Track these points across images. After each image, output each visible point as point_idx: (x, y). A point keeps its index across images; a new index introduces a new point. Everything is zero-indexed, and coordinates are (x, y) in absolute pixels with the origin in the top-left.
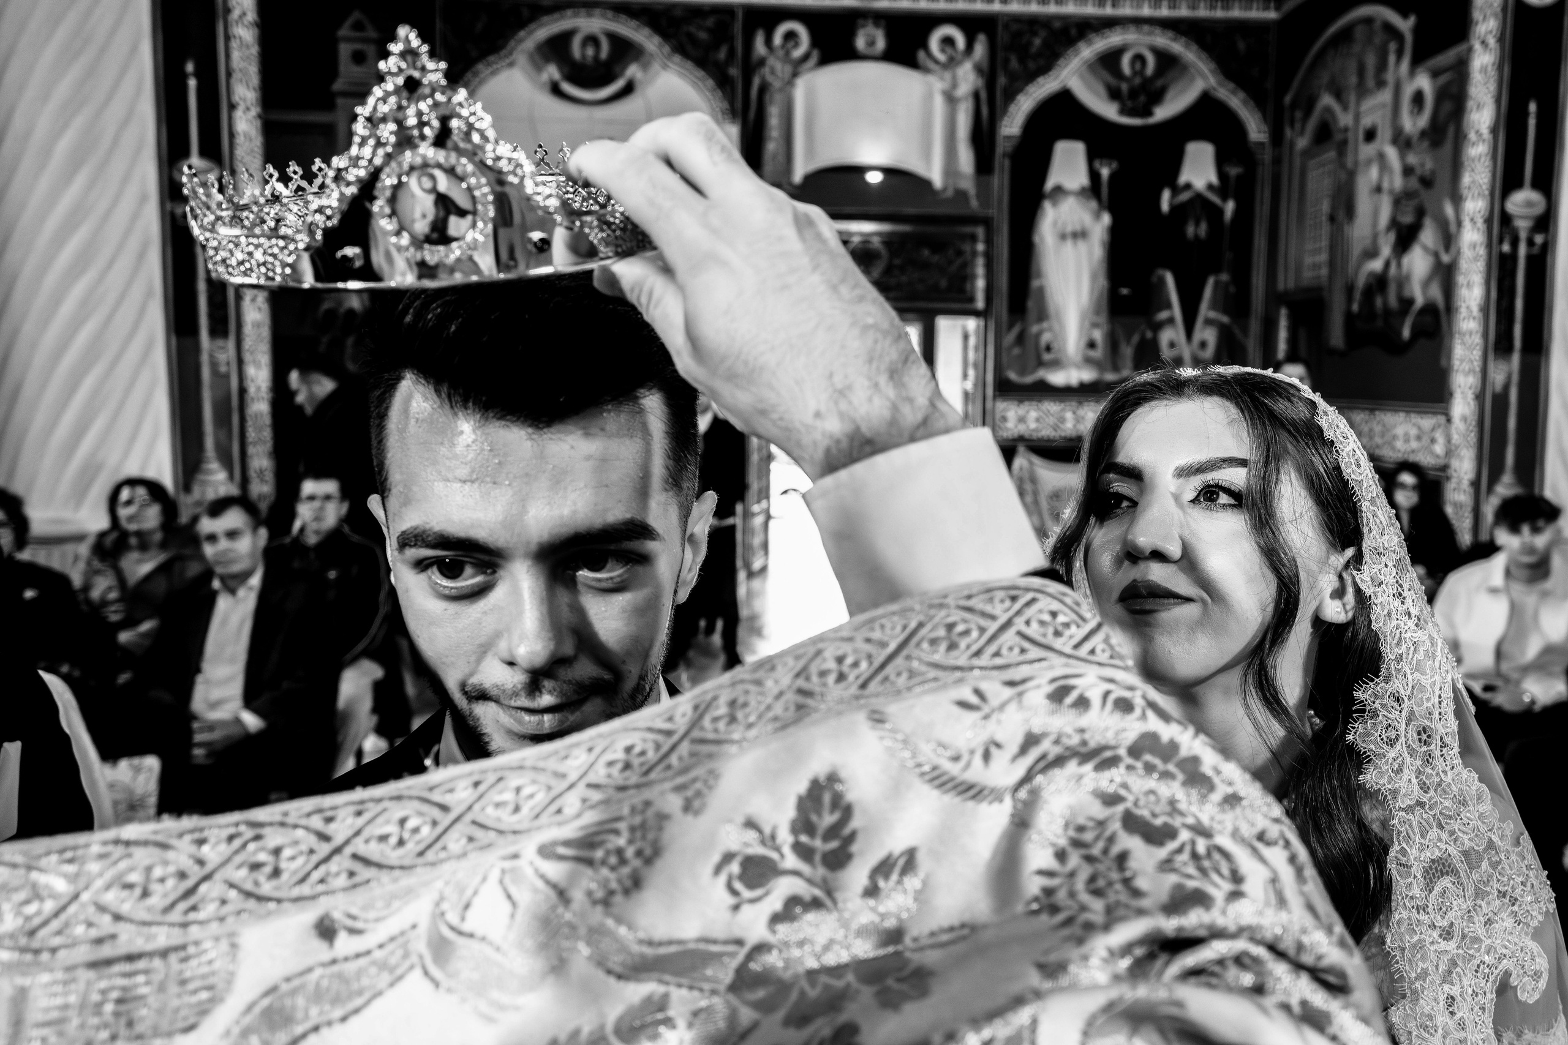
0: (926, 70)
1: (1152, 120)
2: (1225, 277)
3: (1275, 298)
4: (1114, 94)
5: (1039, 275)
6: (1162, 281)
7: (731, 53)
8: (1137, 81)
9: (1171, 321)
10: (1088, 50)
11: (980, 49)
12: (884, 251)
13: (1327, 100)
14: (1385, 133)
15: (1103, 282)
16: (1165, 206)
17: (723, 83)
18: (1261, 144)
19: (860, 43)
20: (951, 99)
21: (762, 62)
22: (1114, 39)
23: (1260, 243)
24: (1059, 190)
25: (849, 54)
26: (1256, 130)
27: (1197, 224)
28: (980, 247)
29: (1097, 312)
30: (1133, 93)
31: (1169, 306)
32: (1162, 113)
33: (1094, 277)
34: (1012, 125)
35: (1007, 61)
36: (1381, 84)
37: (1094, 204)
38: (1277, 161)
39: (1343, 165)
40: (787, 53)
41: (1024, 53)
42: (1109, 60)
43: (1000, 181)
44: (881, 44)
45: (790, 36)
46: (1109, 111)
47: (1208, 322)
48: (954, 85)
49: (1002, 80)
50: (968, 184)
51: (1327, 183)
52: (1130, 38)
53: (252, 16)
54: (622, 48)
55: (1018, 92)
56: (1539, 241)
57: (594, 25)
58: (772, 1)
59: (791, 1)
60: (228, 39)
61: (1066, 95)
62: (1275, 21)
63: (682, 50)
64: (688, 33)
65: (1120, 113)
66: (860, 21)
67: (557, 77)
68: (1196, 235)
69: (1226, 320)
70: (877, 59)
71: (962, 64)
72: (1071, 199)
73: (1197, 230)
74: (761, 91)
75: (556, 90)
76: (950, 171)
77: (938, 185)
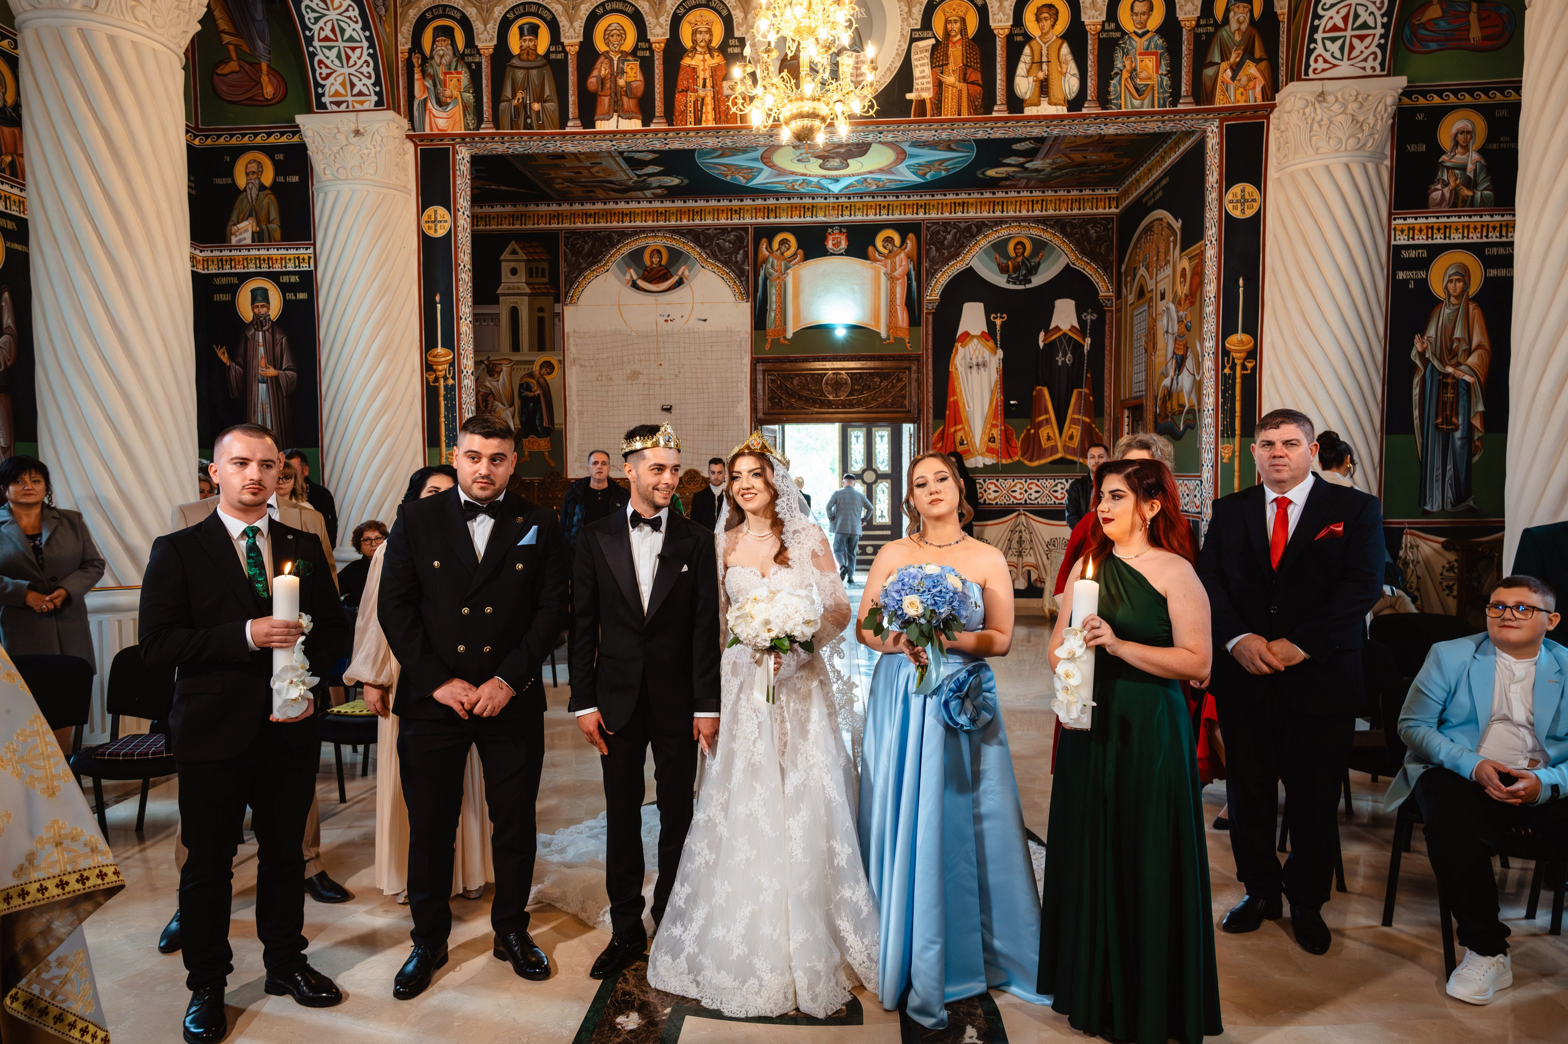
0: (875, 260)
1: (1028, 286)
2: (1085, 390)
3: (1122, 405)
4: (1003, 270)
5: (954, 394)
6: (1040, 392)
7: (746, 254)
8: (1020, 259)
9: (1048, 421)
10: (984, 242)
11: (910, 244)
12: (849, 381)
13: (1142, 271)
14: (1169, 295)
15: (999, 396)
16: (1041, 344)
17: (740, 274)
18: (1108, 299)
19: (830, 245)
20: (891, 279)
21: (765, 260)
22: (1003, 232)
23: (1109, 366)
24: (966, 334)
25: (824, 252)
26: (1104, 288)
27: (1065, 355)
28: (914, 376)
29: (995, 418)
30: (1016, 269)
31: (1047, 412)
32: (1037, 280)
33: (992, 393)
34: (933, 293)
35: (928, 251)
36: (1168, 262)
37: (991, 343)
38: (1119, 310)
39: (1150, 315)
40: (782, 254)
41: (940, 245)
42: (1000, 247)
43: (926, 329)
44: (844, 245)
45: (784, 242)
46: (1000, 281)
47: (1074, 422)
48: (894, 269)
49: (926, 264)
50: (904, 335)
51: (1144, 325)
52: (1014, 231)
53: (468, 266)
54: (676, 256)
55: (936, 271)
56: (1249, 365)
57: (659, 242)
58: (772, 220)
59: (784, 219)
60: (457, 281)
61: (970, 271)
62: (1116, 215)
63: (714, 256)
64: (718, 245)
65: (1008, 282)
66: (830, 230)
67: (635, 277)
68: (1064, 362)
69: (1087, 420)
70: (841, 254)
71: (898, 254)
72: (975, 341)
73: (1064, 359)
74: (766, 279)
75: (634, 285)
76: (891, 325)
77: (884, 335)
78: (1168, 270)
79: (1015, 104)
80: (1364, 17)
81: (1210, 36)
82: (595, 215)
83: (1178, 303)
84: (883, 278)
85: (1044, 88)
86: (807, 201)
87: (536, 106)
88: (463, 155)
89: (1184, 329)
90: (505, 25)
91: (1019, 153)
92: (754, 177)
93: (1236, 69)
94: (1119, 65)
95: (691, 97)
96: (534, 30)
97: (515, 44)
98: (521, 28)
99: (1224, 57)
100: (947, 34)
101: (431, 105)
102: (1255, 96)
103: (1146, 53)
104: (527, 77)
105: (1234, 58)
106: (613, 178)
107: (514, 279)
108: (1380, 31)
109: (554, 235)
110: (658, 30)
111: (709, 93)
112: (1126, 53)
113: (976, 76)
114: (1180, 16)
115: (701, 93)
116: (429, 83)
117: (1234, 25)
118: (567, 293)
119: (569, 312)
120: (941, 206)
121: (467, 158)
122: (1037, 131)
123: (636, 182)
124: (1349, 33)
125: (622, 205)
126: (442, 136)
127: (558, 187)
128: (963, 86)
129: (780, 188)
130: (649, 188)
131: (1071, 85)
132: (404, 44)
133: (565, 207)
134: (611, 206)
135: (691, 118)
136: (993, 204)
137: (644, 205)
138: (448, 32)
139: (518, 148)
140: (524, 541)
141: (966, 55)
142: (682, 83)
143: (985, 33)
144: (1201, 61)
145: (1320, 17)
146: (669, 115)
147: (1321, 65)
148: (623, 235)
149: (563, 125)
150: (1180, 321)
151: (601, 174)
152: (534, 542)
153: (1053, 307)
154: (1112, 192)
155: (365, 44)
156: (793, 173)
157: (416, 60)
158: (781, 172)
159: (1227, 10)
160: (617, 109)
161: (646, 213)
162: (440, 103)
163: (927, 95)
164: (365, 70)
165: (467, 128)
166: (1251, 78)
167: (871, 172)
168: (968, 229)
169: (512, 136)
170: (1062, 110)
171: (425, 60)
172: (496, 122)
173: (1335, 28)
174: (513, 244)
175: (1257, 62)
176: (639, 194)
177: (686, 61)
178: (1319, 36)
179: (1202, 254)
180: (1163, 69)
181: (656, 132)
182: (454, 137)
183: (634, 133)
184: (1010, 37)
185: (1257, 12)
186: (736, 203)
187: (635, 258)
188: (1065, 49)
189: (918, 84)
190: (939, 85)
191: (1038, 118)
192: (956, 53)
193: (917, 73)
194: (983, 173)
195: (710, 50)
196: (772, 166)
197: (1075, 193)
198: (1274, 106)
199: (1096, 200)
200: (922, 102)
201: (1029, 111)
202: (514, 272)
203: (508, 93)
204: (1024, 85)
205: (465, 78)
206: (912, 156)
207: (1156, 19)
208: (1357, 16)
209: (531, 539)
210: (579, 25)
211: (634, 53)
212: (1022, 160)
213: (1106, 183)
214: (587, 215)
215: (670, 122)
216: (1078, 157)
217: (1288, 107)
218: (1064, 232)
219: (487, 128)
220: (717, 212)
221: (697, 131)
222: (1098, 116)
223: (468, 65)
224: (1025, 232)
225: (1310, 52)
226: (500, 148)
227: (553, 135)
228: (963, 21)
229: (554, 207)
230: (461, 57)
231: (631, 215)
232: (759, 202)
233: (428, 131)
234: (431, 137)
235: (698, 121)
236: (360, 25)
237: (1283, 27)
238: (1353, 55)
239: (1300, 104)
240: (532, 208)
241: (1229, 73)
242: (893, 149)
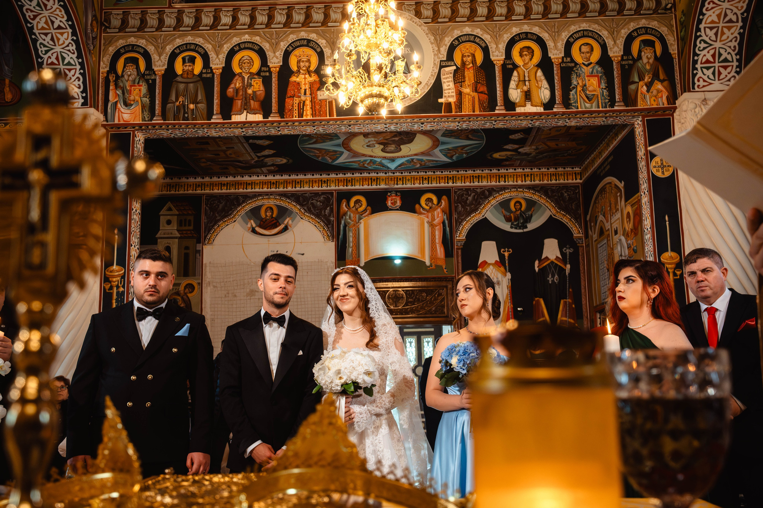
0: (421, 213)
1: (525, 230)
2: (569, 300)
3: (594, 309)
4: (508, 219)
6: (538, 302)
7: (332, 210)
8: (518, 212)
10: (494, 201)
11: (444, 203)
12: (404, 295)
13: (601, 218)
14: (620, 231)
15: (509, 305)
16: (537, 269)
17: (328, 223)
18: (580, 238)
19: (389, 203)
20: (432, 225)
21: (345, 214)
22: (506, 195)
23: (584, 283)
24: (485, 263)
25: (385, 208)
26: (577, 232)
27: (553, 276)
29: (507, 319)
30: (517, 219)
31: (543, 316)
32: (531, 226)
33: (505, 303)
34: (461, 235)
35: (456, 207)
36: (618, 210)
37: (502, 269)
38: (587, 246)
39: (609, 246)
40: (357, 209)
41: (464, 203)
42: (504, 205)
43: (457, 260)
44: (399, 203)
45: (358, 202)
46: (506, 227)
48: (433, 219)
49: (455, 216)
50: (442, 263)
51: (605, 253)
52: (513, 194)
53: (139, 211)
54: (283, 212)
55: (462, 221)
56: (678, 273)
57: (271, 202)
58: (349, 187)
59: (357, 187)
60: (131, 219)
61: (485, 221)
62: (581, 184)
63: (309, 211)
64: (312, 204)
65: (512, 227)
66: (389, 194)
67: (254, 225)
68: (553, 281)
69: (572, 321)
70: (397, 210)
71: (436, 209)
72: (491, 267)
73: (552, 279)
74: (345, 226)
75: (254, 231)
76: (433, 257)
77: (428, 263)
78: (618, 215)
79: (510, 105)
80: (725, 55)
81: (631, 67)
82: (227, 185)
83: (626, 235)
84: (426, 225)
85: (528, 96)
86: (373, 175)
87: (192, 106)
88: (140, 138)
89: (632, 252)
90: (173, 57)
91: (514, 142)
92: (337, 158)
93: (649, 86)
94: (574, 82)
95: (296, 101)
96: (192, 60)
97: (179, 67)
98: (184, 59)
99: (641, 78)
100: (464, 64)
101: (121, 106)
102: (663, 102)
103: (591, 75)
104: (186, 89)
105: (647, 79)
106: (241, 159)
107: (168, 227)
108: (735, 64)
109: (199, 197)
110: (275, 60)
111: (308, 99)
112: (578, 76)
113: (484, 89)
114: (611, 54)
115: (303, 98)
116: (119, 92)
117: (645, 60)
118: (205, 237)
119: (207, 249)
120: (464, 178)
121: (142, 140)
122: (525, 124)
123: (256, 162)
124: (717, 65)
125: (246, 178)
126: (126, 125)
127: (203, 165)
128: (476, 95)
129: (356, 165)
130: (265, 165)
131: (545, 94)
132: (104, 68)
133: (207, 179)
134: (239, 178)
135: (296, 113)
136: (499, 177)
137: (262, 178)
138: (135, 61)
139: (178, 134)
140: (179, 334)
141: (476, 76)
142: (290, 92)
143: (488, 64)
144: (626, 81)
145: (698, 55)
146: (281, 112)
147: (702, 83)
148: (246, 197)
149: (209, 117)
150: (629, 247)
151: (233, 156)
152: (186, 335)
153: (543, 244)
154: (577, 169)
155: (78, 67)
156: (364, 155)
157: (112, 78)
158: (356, 154)
159: (640, 51)
160: (246, 108)
161: (263, 184)
162: (127, 104)
163: (452, 100)
164: (77, 83)
165: (144, 119)
166: (659, 91)
167: (416, 155)
168: (483, 193)
169: (174, 125)
170: (541, 110)
171: (118, 78)
172: (164, 116)
173: (708, 61)
174: (169, 204)
175: (662, 81)
176: (258, 170)
177: (293, 79)
178: (698, 66)
179: (639, 201)
180: (603, 85)
181: (272, 122)
182: (133, 126)
183: (258, 123)
184: (504, 66)
185: (659, 53)
186: (324, 176)
187: (255, 213)
188: (540, 73)
189: (446, 93)
190: (460, 94)
191: (526, 115)
192: (469, 75)
193: (445, 86)
194: (491, 156)
195: (309, 72)
196: (349, 150)
197: (552, 170)
198: (675, 108)
199: (566, 175)
200: (449, 105)
201: (519, 110)
202: (169, 222)
203: (173, 98)
204: (515, 94)
205: (144, 89)
206: (444, 143)
207: (596, 56)
208: (720, 55)
209: (185, 332)
210: (222, 57)
211: (258, 73)
212: (516, 146)
213: (572, 163)
214: (222, 185)
215: (282, 116)
216: (552, 144)
217: (684, 108)
218: (546, 195)
219: (157, 120)
220: (311, 182)
221: (300, 122)
222: (563, 113)
223: (147, 81)
224: (521, 195)
225: (694, 75)
226: (165, 134)
227: (202, 124)
228: (473, 56)
229: (199, 180)
230: (142, 76)
231: (252, 184)
232: (341, 176)
233: (116, 121)
234: (118, 126)
235: (301, 115)
236: (76, 55)
237: (676, 61)
238: (721, 77)
239: (692, 106)
240: (184, 180)
241: (645, 87)
242: (431, 138)
